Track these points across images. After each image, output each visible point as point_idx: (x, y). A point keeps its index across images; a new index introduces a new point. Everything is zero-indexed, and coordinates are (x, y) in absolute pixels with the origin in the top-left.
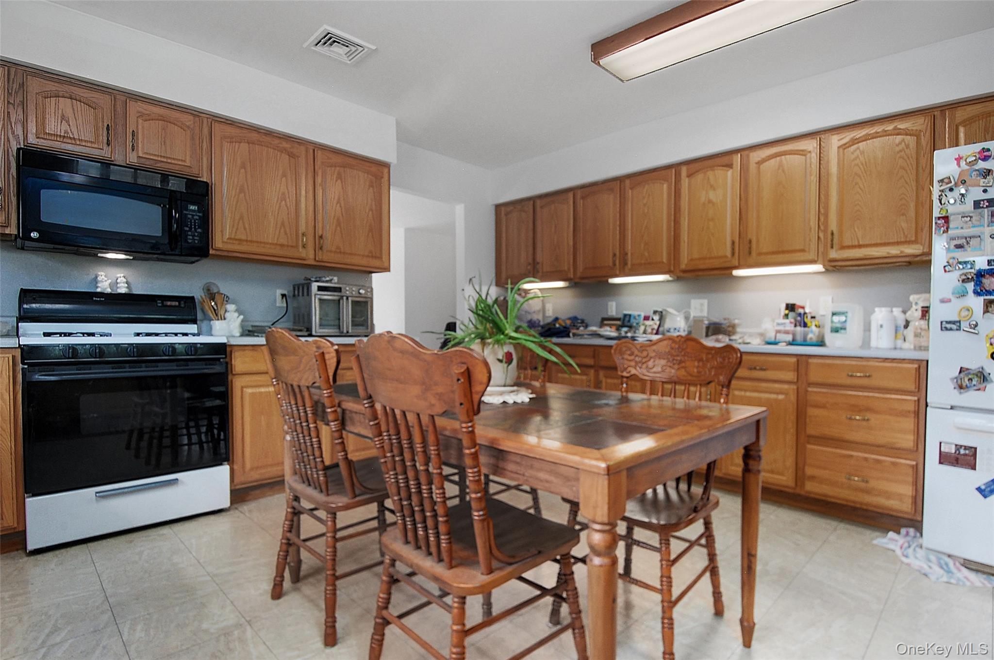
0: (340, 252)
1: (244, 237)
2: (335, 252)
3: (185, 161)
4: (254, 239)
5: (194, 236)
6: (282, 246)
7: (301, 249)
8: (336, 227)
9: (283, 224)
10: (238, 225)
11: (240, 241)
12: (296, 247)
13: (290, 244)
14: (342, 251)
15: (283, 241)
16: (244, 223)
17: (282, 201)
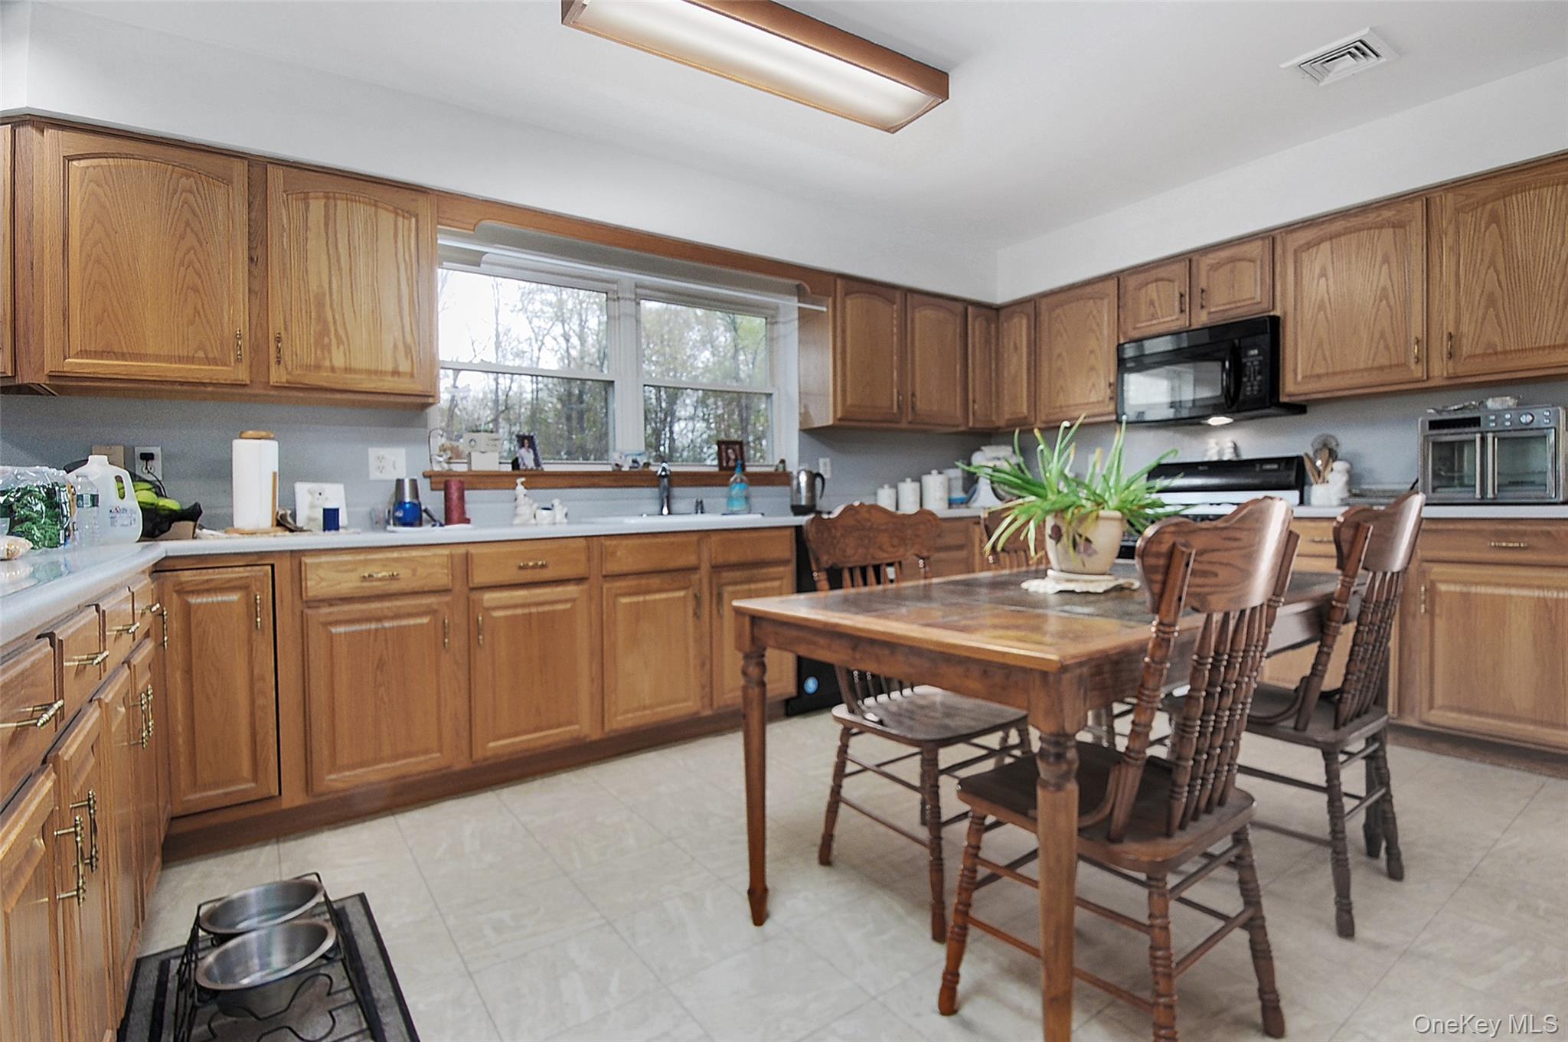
0: (1496, 353)
1: (1322, 371)
2: (1484, 355)
3: (1253, 298)
4: (1338, 369)
5: (1252, 386)
6: (1381, 368)
7: (1413, 366)
8: (1487, 308)
9: (1382, 335)
10: (1315, 355)
11: (1319, 376)
12: (1405, 365)
13: (1394, 362)
14: (1499, 349)
15: (1383, 361)
16: (1323, 351)
17: (1381, 301)
